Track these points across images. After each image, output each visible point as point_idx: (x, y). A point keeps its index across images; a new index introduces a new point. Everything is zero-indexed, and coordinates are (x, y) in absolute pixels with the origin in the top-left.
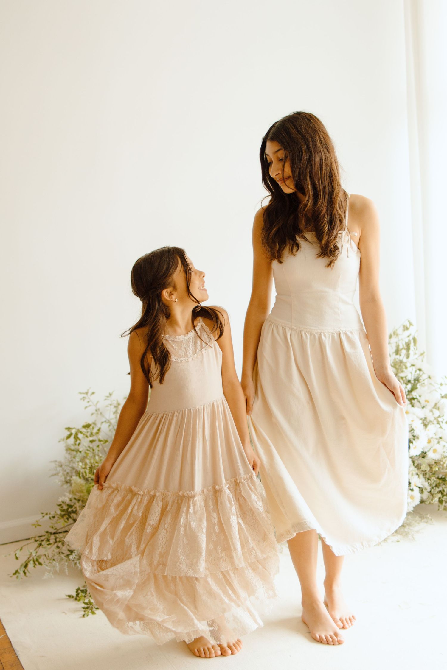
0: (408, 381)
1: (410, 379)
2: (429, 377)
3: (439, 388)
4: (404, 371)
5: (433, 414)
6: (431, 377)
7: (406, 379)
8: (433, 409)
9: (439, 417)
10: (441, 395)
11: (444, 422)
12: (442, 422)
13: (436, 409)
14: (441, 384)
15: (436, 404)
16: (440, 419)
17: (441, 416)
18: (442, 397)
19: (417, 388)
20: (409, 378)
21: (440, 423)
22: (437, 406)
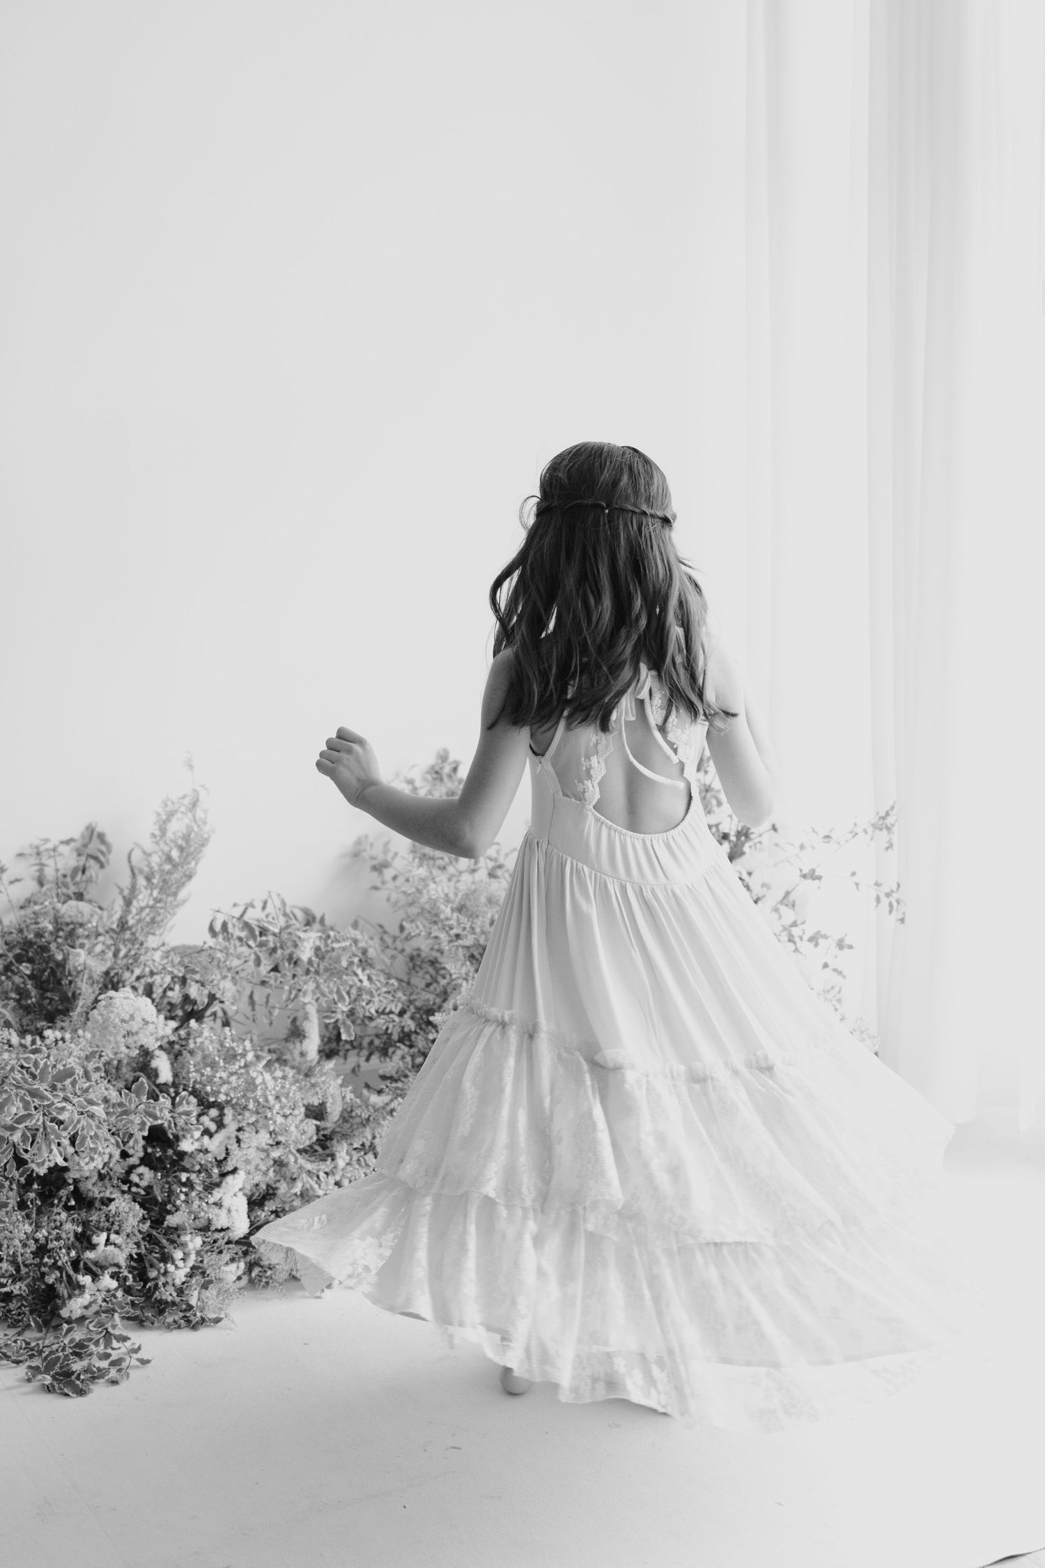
0: (722, 835)
1: (726, 831)
2: (774, 828)
3: (797, 856)
4: (714, 812)
5: (780, 917)
6: (777, 826)
7: (718, 830)
8: (778, 906)
9: (794, 924)
10: (801, 870)
11: (806, 937)
12: (801, 939)
13: (787, 905)
14: (802, 847)
15: (787, 894)
16: (795, 931)
17: (799, 923)
18: (804, 876)
19: (743, 853)
20: (724, 828)
21: (797, 939)
22: (791, 898)
